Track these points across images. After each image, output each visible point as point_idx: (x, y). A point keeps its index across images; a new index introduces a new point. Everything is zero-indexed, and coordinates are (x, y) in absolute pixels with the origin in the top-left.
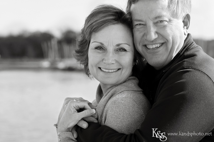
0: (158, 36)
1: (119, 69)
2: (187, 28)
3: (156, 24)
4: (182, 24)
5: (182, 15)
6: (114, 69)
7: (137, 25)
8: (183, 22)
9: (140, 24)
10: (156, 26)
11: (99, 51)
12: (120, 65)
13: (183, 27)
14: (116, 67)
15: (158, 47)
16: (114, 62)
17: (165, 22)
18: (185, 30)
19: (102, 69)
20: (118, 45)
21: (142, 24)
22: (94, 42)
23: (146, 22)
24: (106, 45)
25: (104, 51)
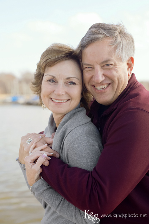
0: (105, 78)
1: (68, 100)
2: (131, 70)
3: (102, 67)
4: (127, 66)
5: (126, 59)
6: (63, 100)
7: (86, 68)
8: (128, 64)
9: (89, 67)
10: (103, 69)
11: (51, 83)
12: (70, 96)
13: (127, 69)
14: (66, 98)
15: (105, 87)
16: (64, 94)
17: (111, 65)
18: (129, 71)
19: (53, 99)
20: (68, 78)
21: (91, 68)
22: (47, 75)
23: (93, 66)
24: (57, 78)
25: (55, 83)
